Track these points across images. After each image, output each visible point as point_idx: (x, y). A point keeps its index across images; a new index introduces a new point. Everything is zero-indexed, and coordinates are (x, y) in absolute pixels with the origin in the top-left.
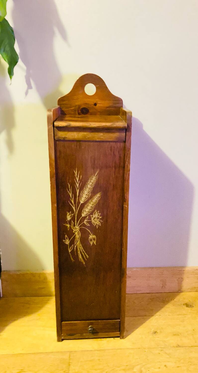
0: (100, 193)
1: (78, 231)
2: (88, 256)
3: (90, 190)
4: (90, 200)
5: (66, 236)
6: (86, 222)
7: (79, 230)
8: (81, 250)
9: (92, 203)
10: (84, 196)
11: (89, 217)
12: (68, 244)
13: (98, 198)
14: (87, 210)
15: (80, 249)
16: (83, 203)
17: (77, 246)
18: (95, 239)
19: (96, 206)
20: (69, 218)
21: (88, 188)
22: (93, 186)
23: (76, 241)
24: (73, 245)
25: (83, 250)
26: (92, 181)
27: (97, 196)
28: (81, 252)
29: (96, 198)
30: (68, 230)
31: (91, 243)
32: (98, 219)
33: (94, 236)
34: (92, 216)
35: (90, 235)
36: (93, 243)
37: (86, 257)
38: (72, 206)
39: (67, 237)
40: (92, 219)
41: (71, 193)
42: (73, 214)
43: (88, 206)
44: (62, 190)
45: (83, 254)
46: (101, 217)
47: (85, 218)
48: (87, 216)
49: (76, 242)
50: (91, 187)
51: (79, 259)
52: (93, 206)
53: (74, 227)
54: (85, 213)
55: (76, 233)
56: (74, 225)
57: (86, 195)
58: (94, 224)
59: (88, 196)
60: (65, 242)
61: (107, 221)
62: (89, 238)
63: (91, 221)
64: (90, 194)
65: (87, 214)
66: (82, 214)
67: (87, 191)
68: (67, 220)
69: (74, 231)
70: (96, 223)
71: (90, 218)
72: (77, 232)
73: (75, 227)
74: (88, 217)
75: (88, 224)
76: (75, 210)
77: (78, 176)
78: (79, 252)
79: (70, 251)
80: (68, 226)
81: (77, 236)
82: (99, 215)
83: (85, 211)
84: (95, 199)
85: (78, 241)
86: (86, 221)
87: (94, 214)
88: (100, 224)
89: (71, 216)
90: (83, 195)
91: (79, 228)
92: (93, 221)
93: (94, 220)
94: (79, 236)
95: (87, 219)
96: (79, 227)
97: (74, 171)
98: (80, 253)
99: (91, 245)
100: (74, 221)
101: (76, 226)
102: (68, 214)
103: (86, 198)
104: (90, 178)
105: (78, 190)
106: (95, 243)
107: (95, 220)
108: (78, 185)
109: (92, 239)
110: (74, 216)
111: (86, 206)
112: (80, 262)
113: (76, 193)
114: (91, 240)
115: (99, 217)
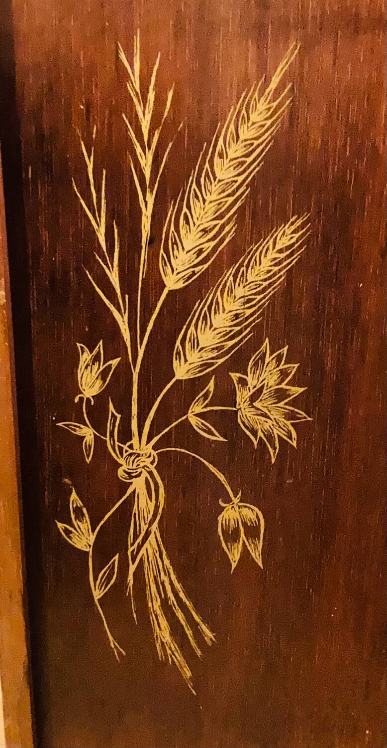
0: (299, 223)
1: (150, 473)
2: (212, 631)
3: (231, 200)
4: (232, 270)
5: (74, 496)
6: (196, 415)
7: (152, 468)
8: (170, 595)
9: (239, 291)
10: (191, 239)
11: (216, 385)
12: (90, 550)
13: (283, 256)
14: (208, 338)
15: (160, 585)
16: (181, 285)
17: (141, 566)
18: (258, 528)
19: (268, 312)
20: (92, 386)
21: (215, 188)
22: (255, 169)
23: (136, 537)
24: (116, 557)
25: (182, 595)
26: (246, 133)
27: (275, 243)
28: (165, 603)
29: (272, 254)
30: (88, 460)
31: (235, 556)
32: (281, 404)
33: (252, 513)
34: (243, 382)
35: (228, 500)
36: (245, 553)
37: (198, 634)
38: (112, 308)
39: (80, 503)
40: (242, 396)
41: (103, 214)
42: (115, 362)
43: (212, 307)
44: (42, 193)
45: (180, 615)
46: (297, 391)
47: (193, 386)
48: (205, 380)
49: (139, 540)
50: (240, 179)
51: (158, 646)
52: (248, 312)
53: (125, 447)
54: (194, 357)
55: (138, 485)
56: (125, 435)
57: (205, 231)
58: (255, 433)
59: (212, 244)
60: (67, 532)
61: (338, 417)
62: (220, 518)
63: (236, 412)
64: (227, 229)
65: (207, 365)
66: (175, 363)
67: (211, 208)
68: (81, 399)
69: (120, 472)
70: (263, 426)
71: (226, 395)
72: (139, 475)
73: (131, 447)
74: (211, 386)
75: (210, 432)
76: (126, 335)
77: (151, 96)
78: (155, 605)
79: (97, 594)
80: (88, 433)
81: (144, 506)
82: (284, 374)
83: (195, 343)
84: (266, 263)
85: (152, 538)
86: (197, 407)
87: (256, 364)
88: (294, 435)
89: (103, 375)
90: (182, 232)
91: (154, 453)
92: (245, 413)
93: (251, 405)
94: (157, 507)
95: (206, 396)
96: (155, 448)
97: (123, 56)
98: (159, 612)
99: (234, 565)
100: (124, 408)
101: (135, 441)
102: (86, 357)
103: (200, 252)
104: (231, 115)
105: (151, 199)
106: (257, 556)
107: (256, 404)
108: (146, 162)
109: (236, 531)
110: (124, 371)
111: (199, 307)
112: (164, 667)
113: (137, 214)
114: (232, 536)
115: (283, 386)
